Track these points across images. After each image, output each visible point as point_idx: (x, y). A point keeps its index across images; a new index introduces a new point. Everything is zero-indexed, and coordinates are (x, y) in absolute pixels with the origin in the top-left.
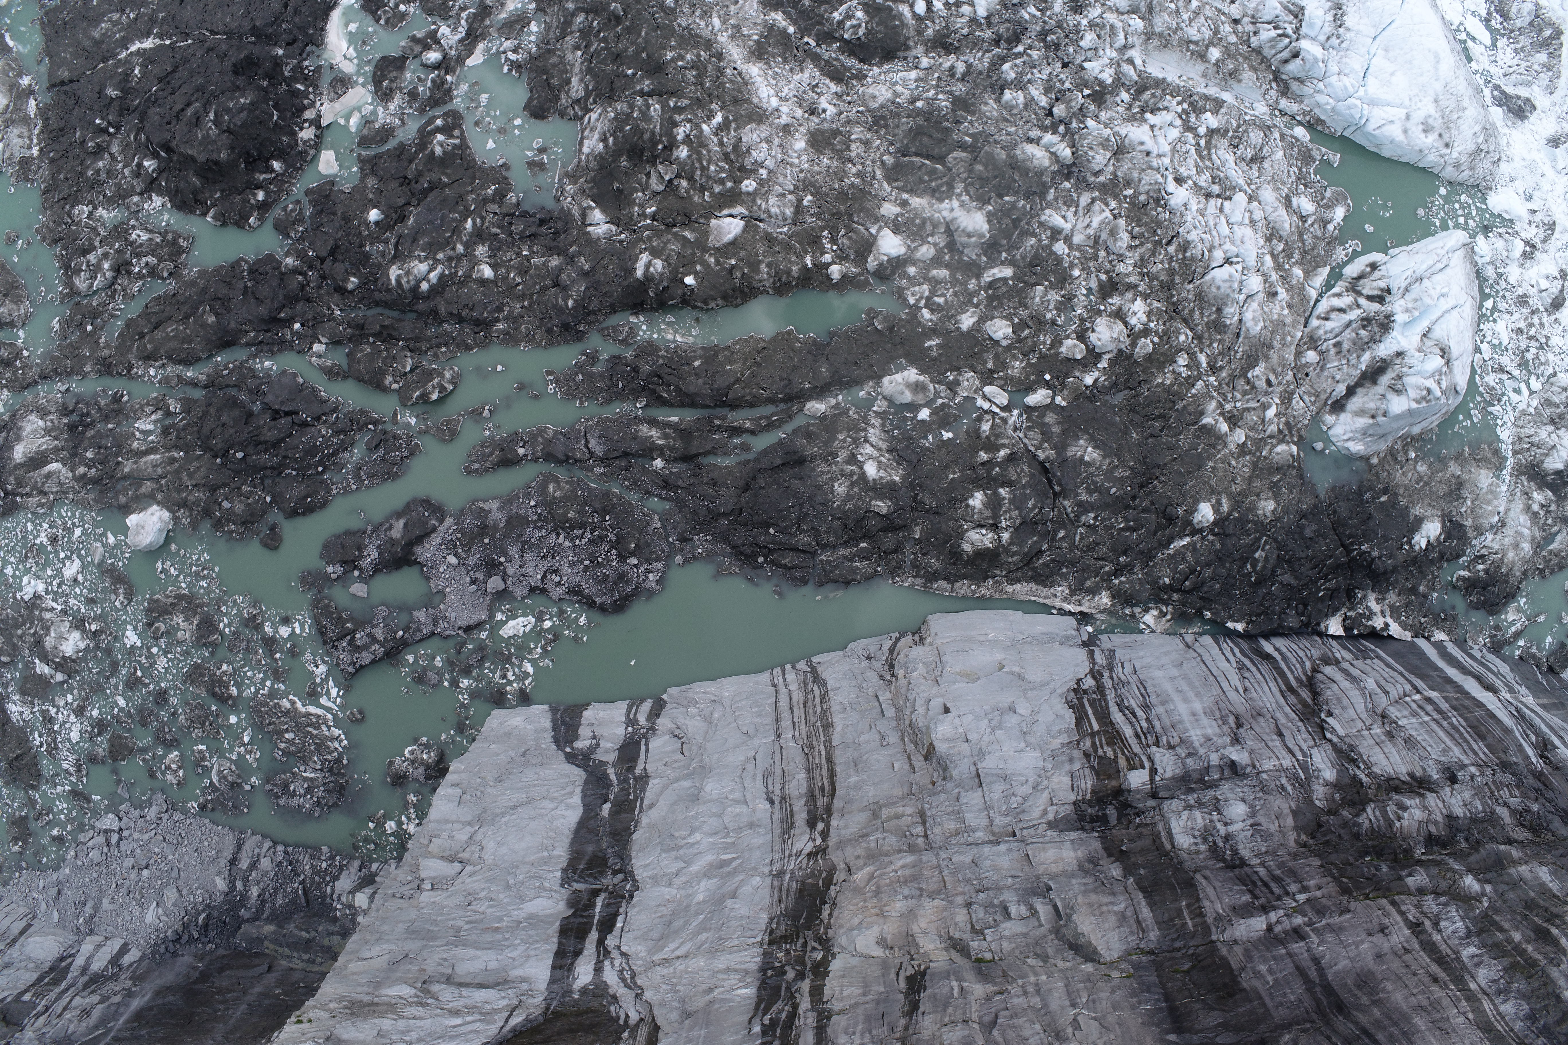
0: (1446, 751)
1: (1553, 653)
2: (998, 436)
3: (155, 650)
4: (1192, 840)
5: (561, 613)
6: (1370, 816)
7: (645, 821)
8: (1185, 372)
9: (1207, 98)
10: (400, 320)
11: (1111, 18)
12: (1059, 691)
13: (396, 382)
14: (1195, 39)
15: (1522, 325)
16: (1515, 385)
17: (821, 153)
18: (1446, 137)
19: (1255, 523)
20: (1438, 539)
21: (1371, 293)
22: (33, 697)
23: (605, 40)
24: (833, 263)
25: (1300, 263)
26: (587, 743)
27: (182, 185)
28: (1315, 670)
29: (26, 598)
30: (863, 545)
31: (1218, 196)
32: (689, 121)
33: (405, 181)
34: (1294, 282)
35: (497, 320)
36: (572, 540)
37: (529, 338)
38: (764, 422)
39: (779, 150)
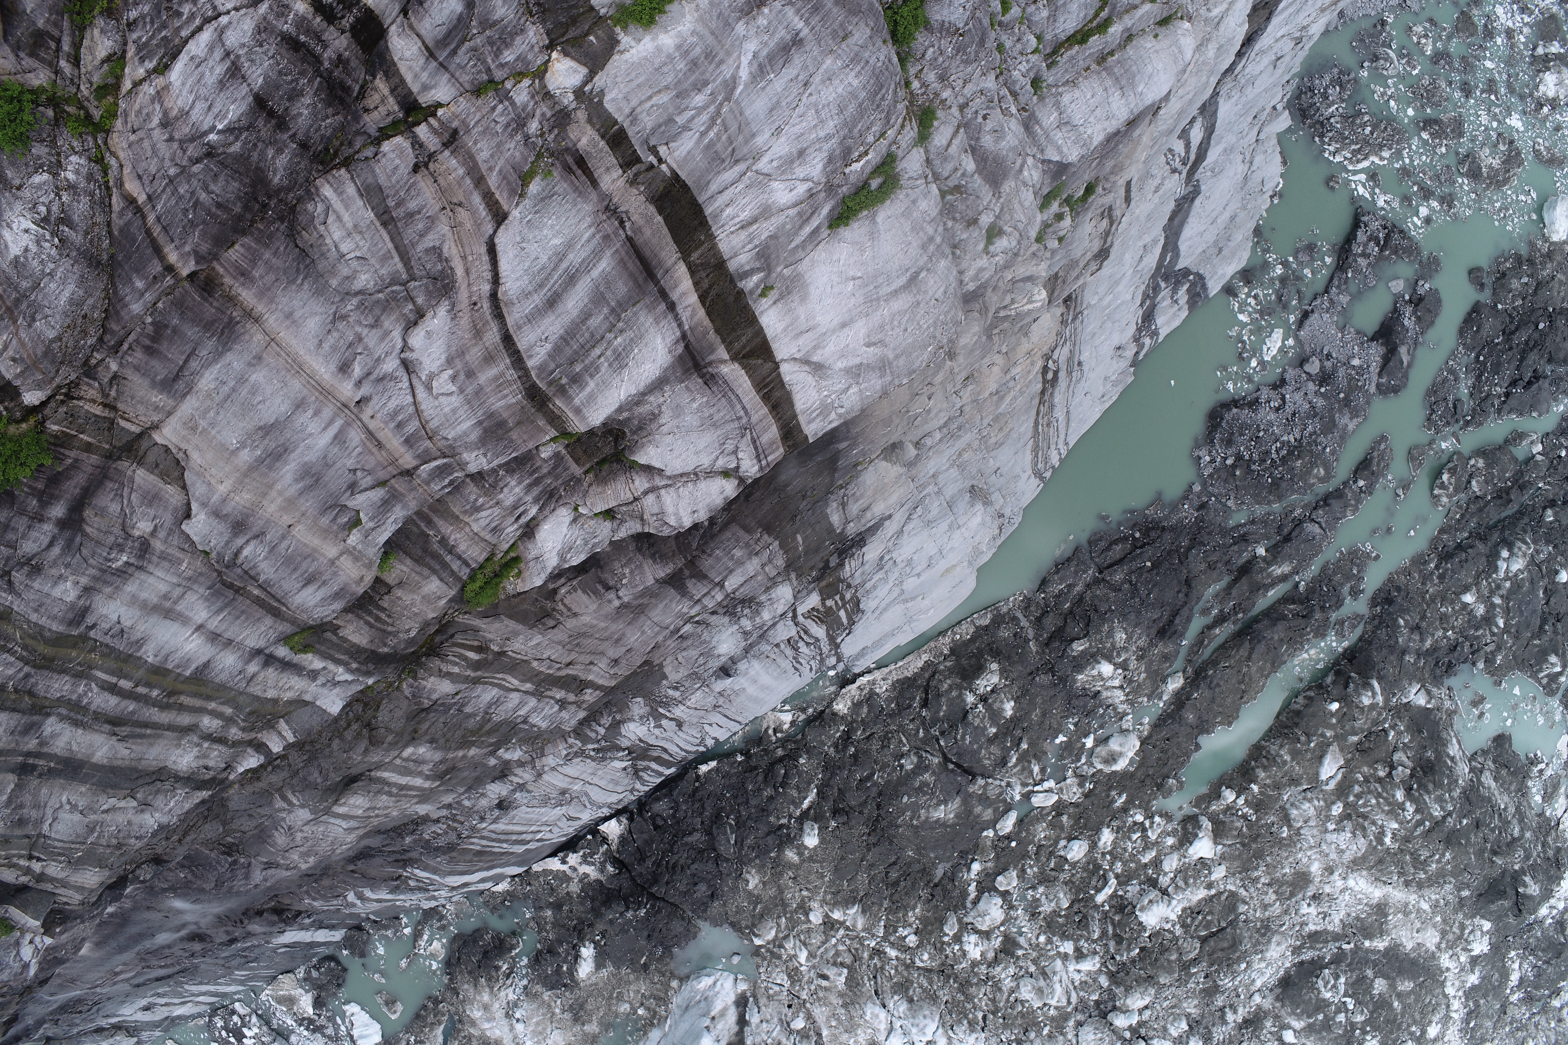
2: (1023, 769)
8: (902, 932)
12: (869, 615)
13: (1474, 466)
17: (1294, 874)
19: (751, 861)
24: (1234, 801)
26: (1180, 293)
30: (1068, 606)
32: (1409, 822)
35: (1437, 567)
36: (1283, 443)
37: (1407, 572)
38: (1206, 642)
39: (1327, 851)
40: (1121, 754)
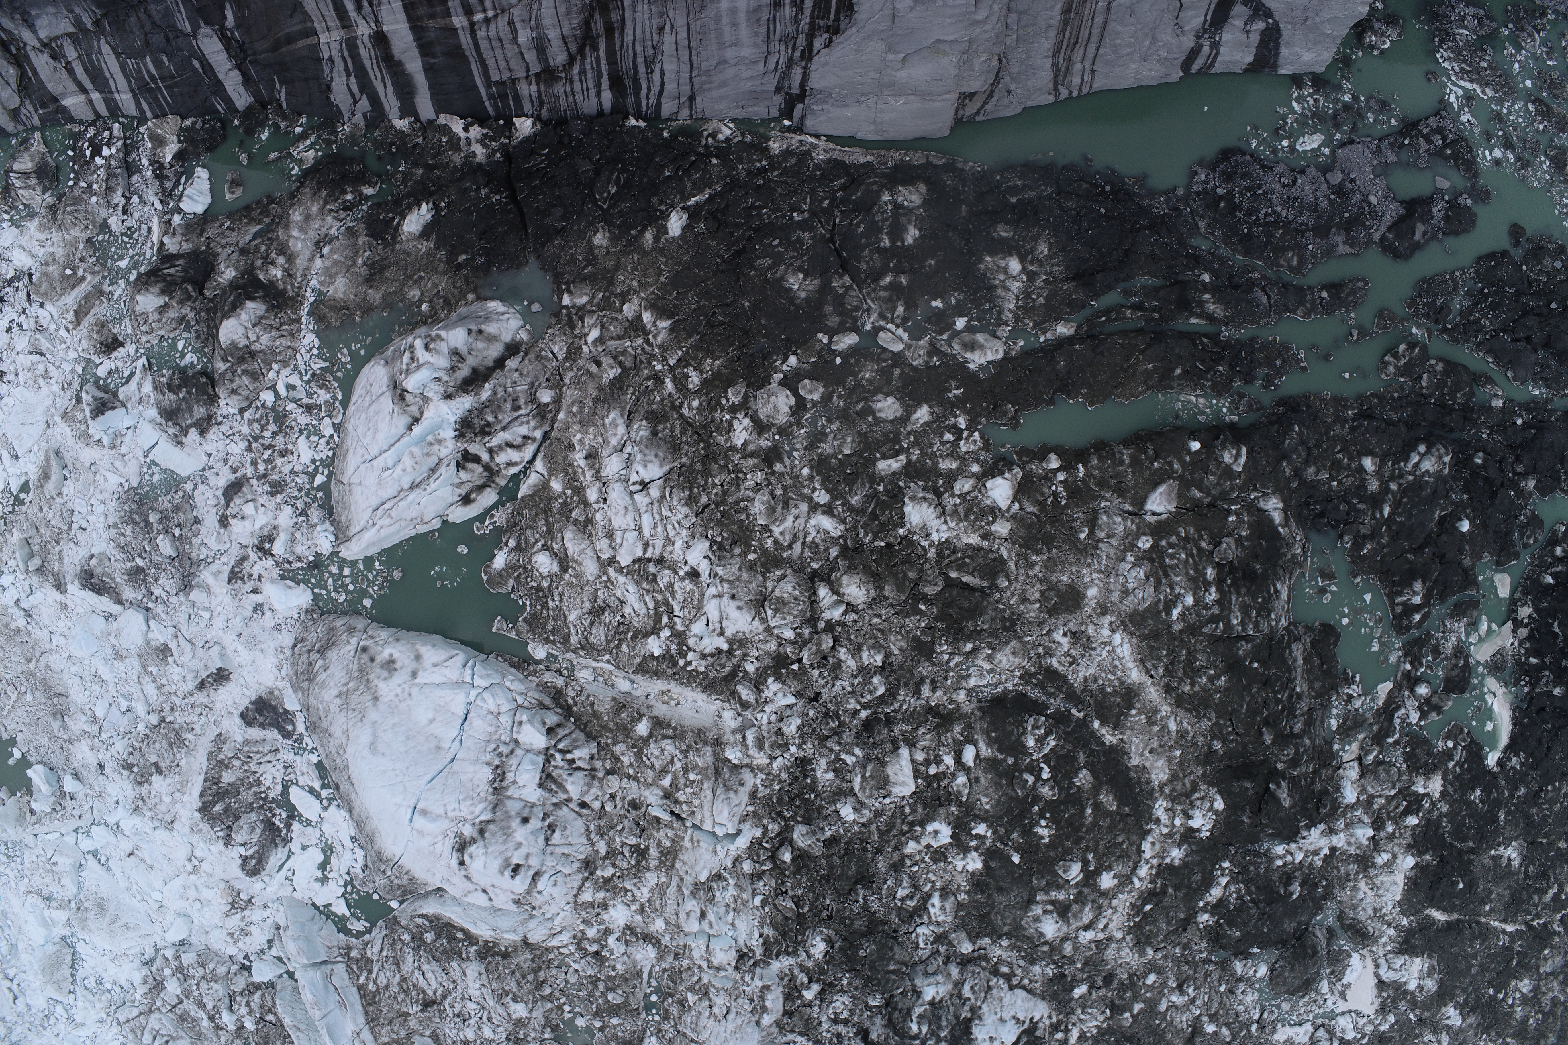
2: (889, 300)
8: (690, 371)
9: (657, 674)
11: (761, 759)
13: (1433, 366)
14: (668, 741)
15: (279, 461)
16: (293, 394)
17: (1069, 587)
18: (365, 659)
19: (614, 225)
20: (404, 215)
21: (475, 466)
23: (1278, 701)
24: (1055, 472)
25: (552, 499)
26: (1254, 27)
30: (1014, 200)
31: (649, 560)
32: (1206, 607)
33: (1442, 559)
34: (562, 476)
35: (1353, 420)
36: (1274, 212)
37: (1325, 402)
38: (1113, 315)
39: (1112, 587)
40: (981, 347)
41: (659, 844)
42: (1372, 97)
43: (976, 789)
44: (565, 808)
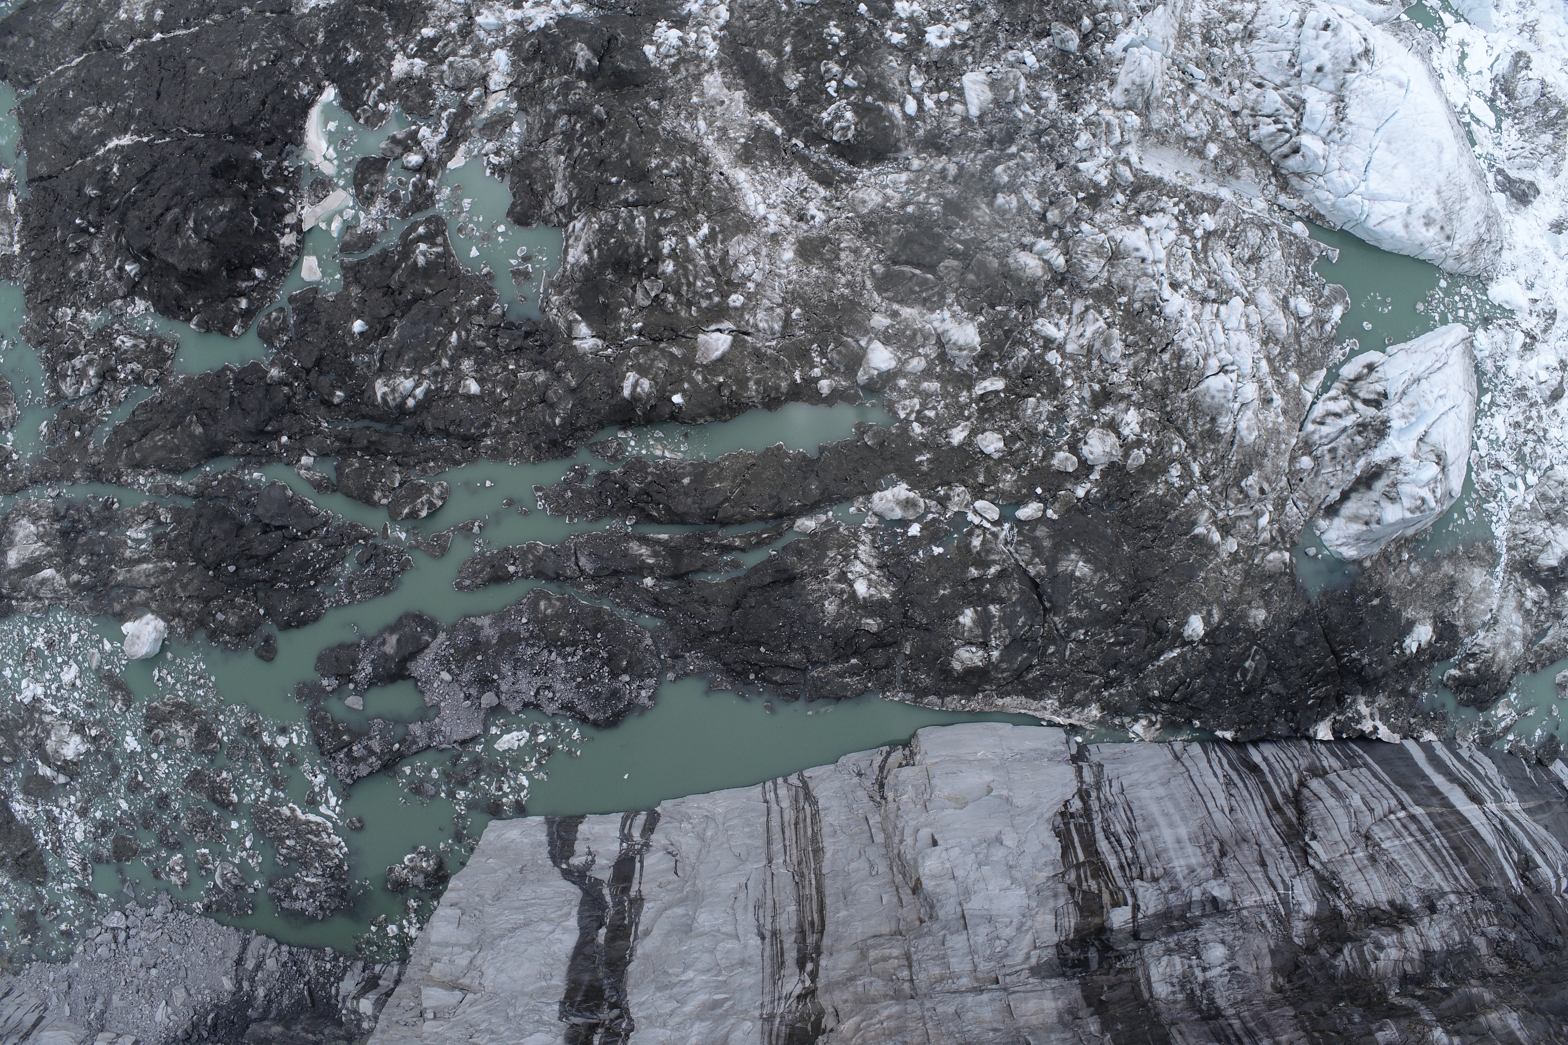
0: (1427, 877)
1: (1542, 746)
2: (988, 552)
3: (155, 756)
4: (1170, 989)
5: (555, 727)
6: (1348, 955)
7: (639, 951)
8: (1177, 483)
9: (1204, 197)
10: (387, 434)
11: (1107, 114)
12: (1047, 816)
13: (385, 497)
14: (1192, 135)
15: (1520, 418)
16: (1511, 480)
17: (810, 263)
18: (1448, 230)
19: (1245, 630)
20: (1430, 643)
21: (1367, 397)
22: (37, 797)
23: (588, 145)
24: (823, 377)
25: (1297, 366)
26: (583, 859)
27: (164, 291)
28: (1302, 784)
29: (26, 701)
30: (854, 661)
31: (1214, 301)
32: (674, 234)
33: (388, 291)
34: (1290, 386)
35: (485, 435)
36: (564, 658)
37: (518, 455)
38: (754, 540)
39: (767, 260)
40: (898, 503)
41: (1194, 45)
42: (432, 797)
43: (902, 75)
44: (1278, 82)
